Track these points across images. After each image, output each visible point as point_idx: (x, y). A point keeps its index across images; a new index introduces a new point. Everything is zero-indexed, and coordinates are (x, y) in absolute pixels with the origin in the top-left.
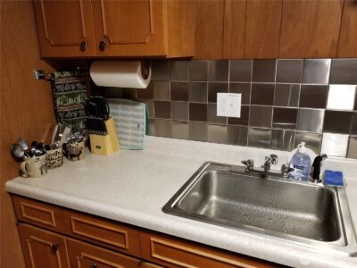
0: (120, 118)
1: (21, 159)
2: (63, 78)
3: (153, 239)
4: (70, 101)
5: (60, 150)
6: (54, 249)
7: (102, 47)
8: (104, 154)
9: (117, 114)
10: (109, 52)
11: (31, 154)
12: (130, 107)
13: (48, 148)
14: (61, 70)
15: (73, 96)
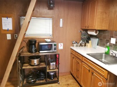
0: (93, 41)
1: (73, 44)
2: (84, 32)
3: (84, 58)
4: (84, 36)
5: (80, 44)
6: (73, 58)
7: (88, 27)
8: (88, 47)
9: (93, 40)
10: (89, 28)
11: (75, 43)
12: (95, 39)
13: (78, 43)
14: (84, 31)
15: (85, 36)
